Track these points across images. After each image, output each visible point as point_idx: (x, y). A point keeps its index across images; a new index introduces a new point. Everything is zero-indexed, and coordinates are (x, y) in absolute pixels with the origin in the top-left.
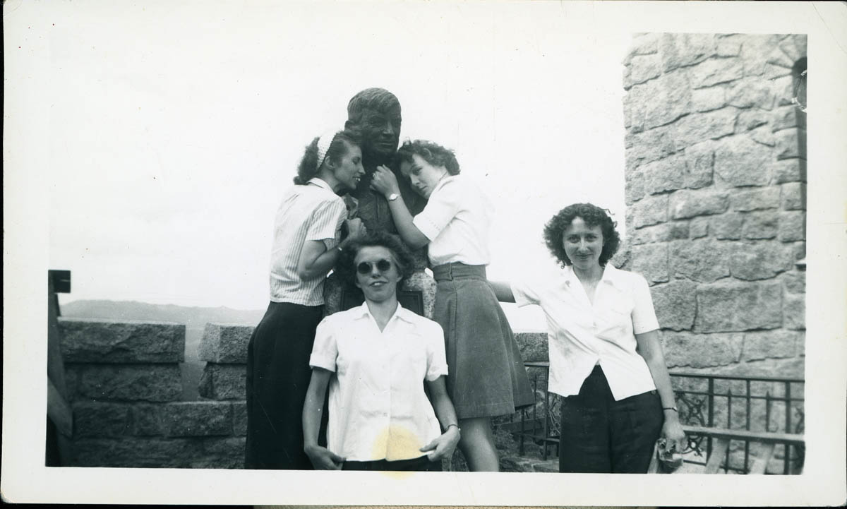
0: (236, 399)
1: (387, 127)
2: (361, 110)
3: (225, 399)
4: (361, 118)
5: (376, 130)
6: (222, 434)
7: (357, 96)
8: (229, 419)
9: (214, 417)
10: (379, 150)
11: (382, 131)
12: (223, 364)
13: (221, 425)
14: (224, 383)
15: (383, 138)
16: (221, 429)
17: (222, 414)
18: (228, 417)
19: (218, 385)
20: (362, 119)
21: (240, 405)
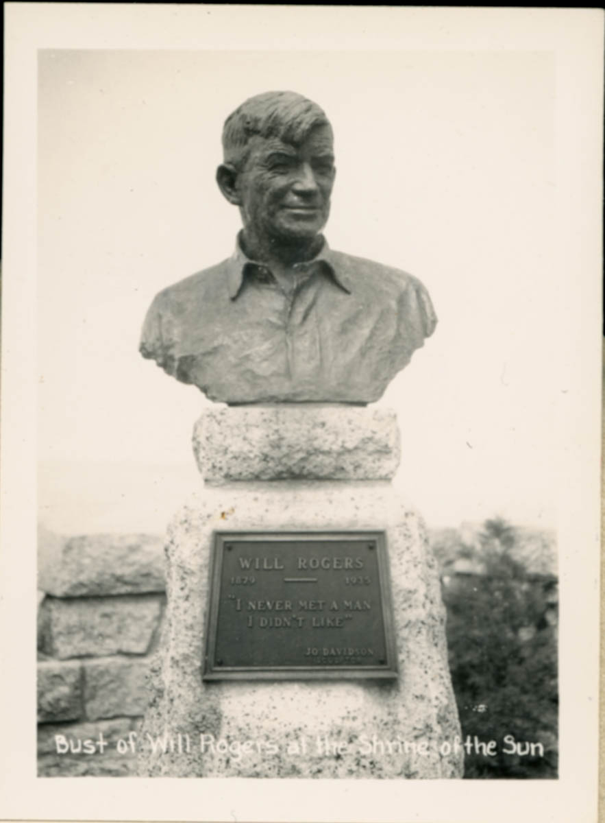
0: (89, 656)
1: (304, 175)
2: (246, 142)
3: (72, 658)
4: (246, 158)
5: (280, 181)
6: (66, 718)
7: (238, 111)
8: (78, 692)
9: (50, 690)
10: (287, 226)
11: (293, 184)
12: (68, 599)
13: (63, 704)
14: (70, 631)
15: (296, 198)
16: (65, 711)
17: (66, 684)
18: (76, 688)
19: (60, 633)
20: (250, 161)
21: (98, 666)
